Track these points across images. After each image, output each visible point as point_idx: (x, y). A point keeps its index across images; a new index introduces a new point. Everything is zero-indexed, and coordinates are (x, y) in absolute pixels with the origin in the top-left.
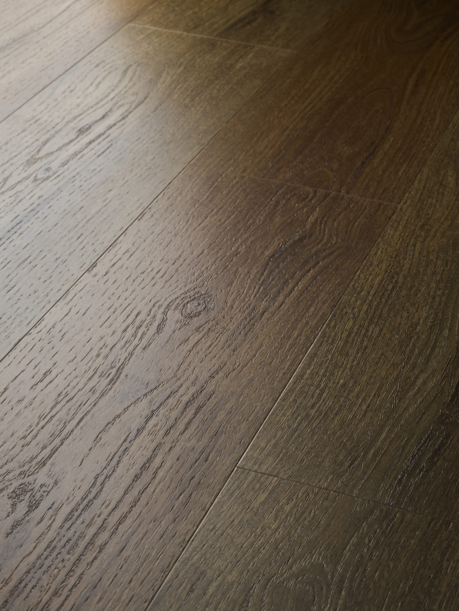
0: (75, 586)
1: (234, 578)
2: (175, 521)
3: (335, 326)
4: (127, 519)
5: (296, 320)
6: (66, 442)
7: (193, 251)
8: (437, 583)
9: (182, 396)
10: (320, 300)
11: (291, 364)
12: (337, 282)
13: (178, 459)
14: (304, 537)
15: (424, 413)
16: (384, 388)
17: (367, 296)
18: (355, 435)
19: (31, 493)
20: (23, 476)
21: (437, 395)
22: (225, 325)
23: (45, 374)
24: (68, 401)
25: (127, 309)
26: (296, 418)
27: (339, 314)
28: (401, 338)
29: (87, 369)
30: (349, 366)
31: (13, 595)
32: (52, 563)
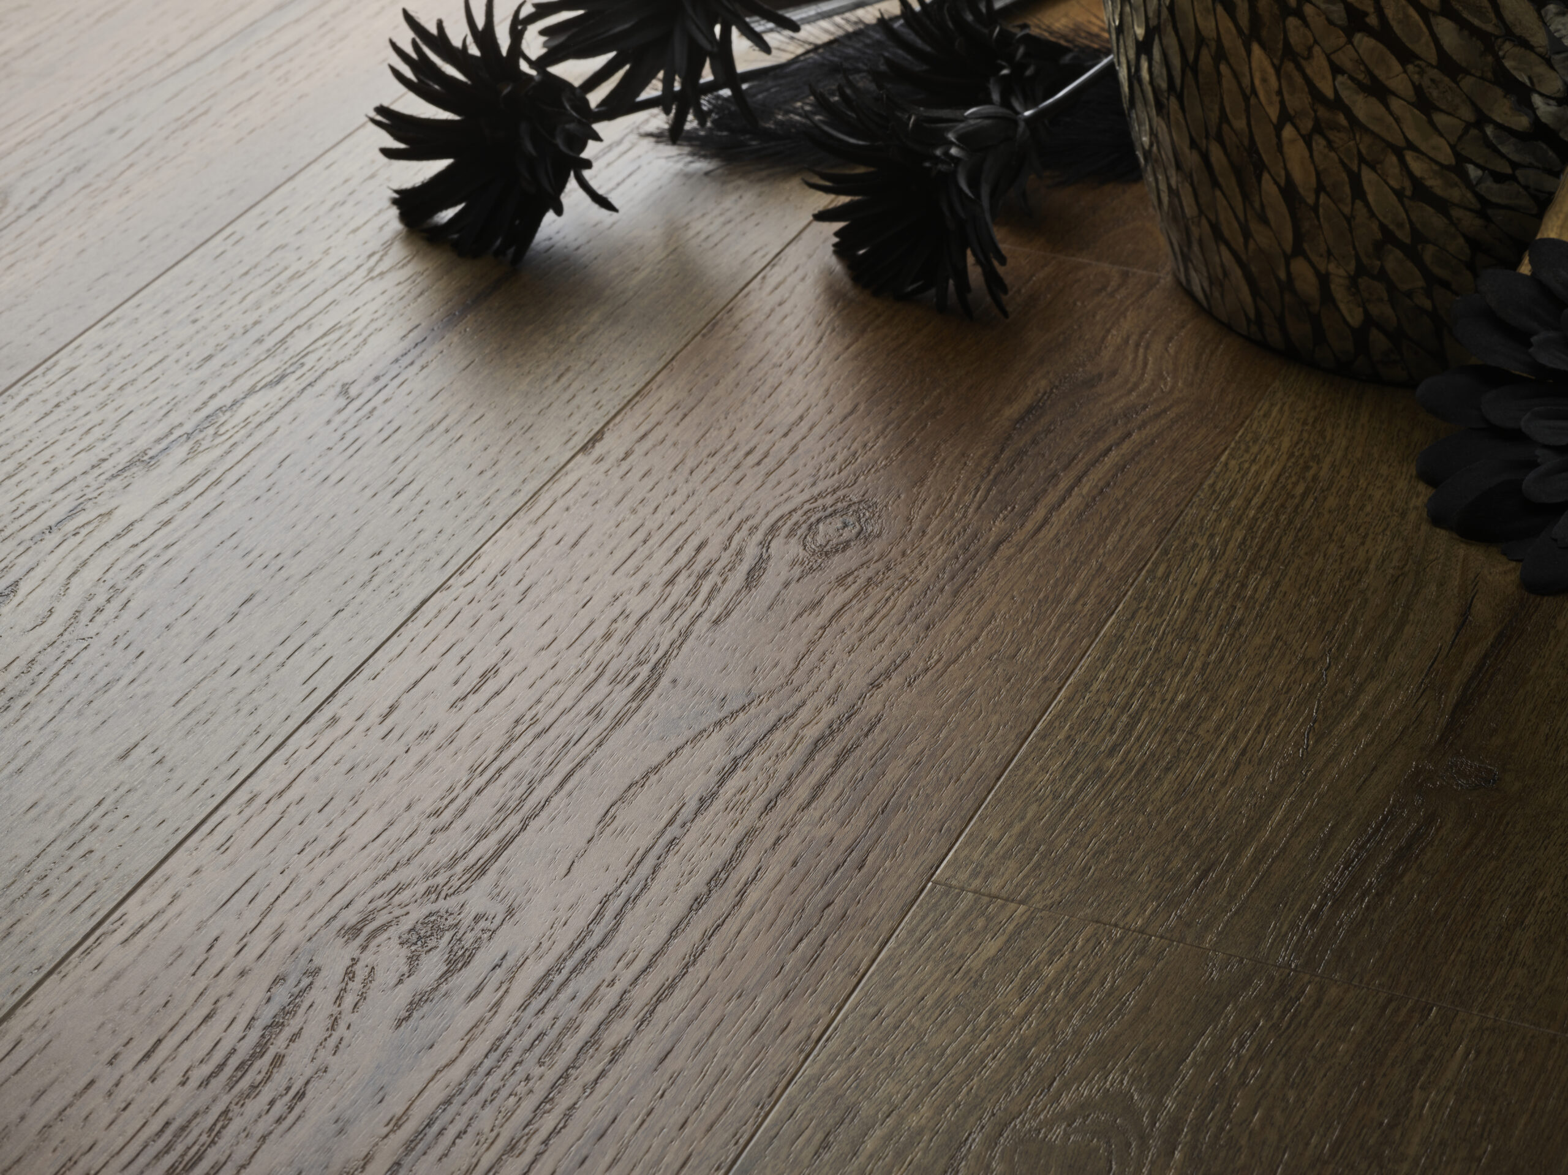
0: (555, 1132)
1: (923, 1121)
2: (786, 996)
3: (1168, 576)
4: (676, 991)
5: (1075, 561)
6: (534, 825)
7: (833, 406)
8: (1398, 1137)
9: (804, 726)
10: (1132, 519)
11: (1061, 659)
12: (1173, 477)
13: (794, 864)
14: (1087, 1035)
15: (1375, 769)
16: (1280, 712)
17: (1245, 509)
18: (1211, 815)
19: (452, 932)
20: (434, 896)
21: (1406, 728)
22: (907, 571)
23: (483, 675)
24: (538, 736)
25: (676, 534)
26: (1073, 777)
27: (1177, 548)
28: (1323, 603)
29: (582, 664)
30: (1198, 664)
31: (413, 1149)
32: (502, 1083)
